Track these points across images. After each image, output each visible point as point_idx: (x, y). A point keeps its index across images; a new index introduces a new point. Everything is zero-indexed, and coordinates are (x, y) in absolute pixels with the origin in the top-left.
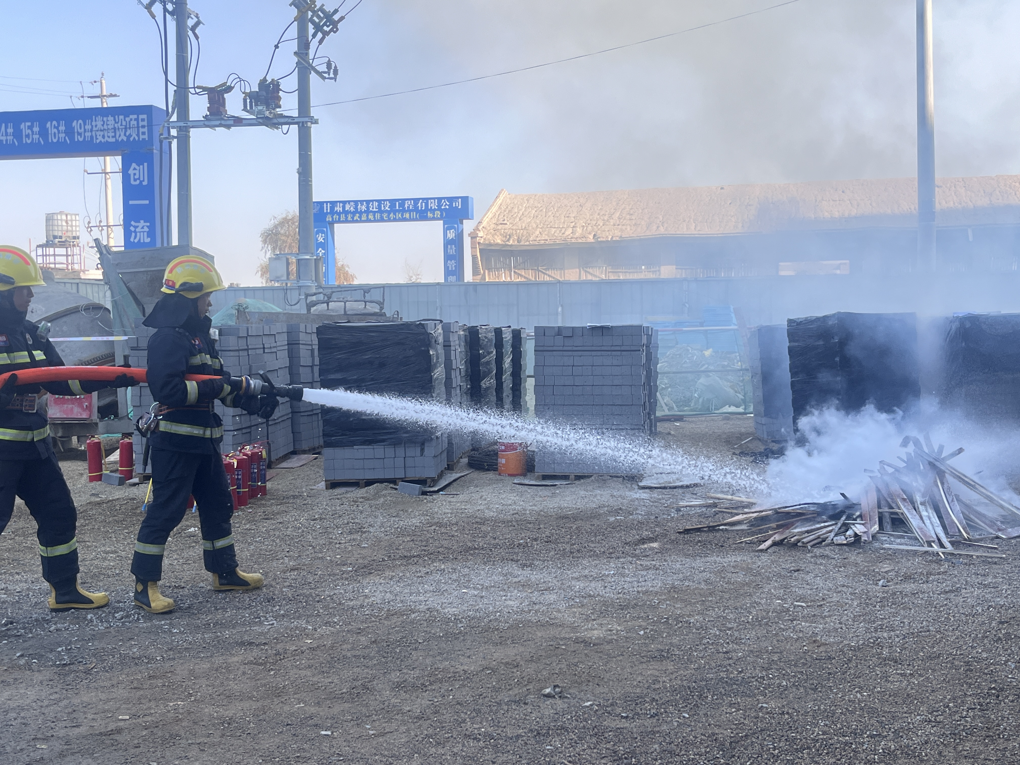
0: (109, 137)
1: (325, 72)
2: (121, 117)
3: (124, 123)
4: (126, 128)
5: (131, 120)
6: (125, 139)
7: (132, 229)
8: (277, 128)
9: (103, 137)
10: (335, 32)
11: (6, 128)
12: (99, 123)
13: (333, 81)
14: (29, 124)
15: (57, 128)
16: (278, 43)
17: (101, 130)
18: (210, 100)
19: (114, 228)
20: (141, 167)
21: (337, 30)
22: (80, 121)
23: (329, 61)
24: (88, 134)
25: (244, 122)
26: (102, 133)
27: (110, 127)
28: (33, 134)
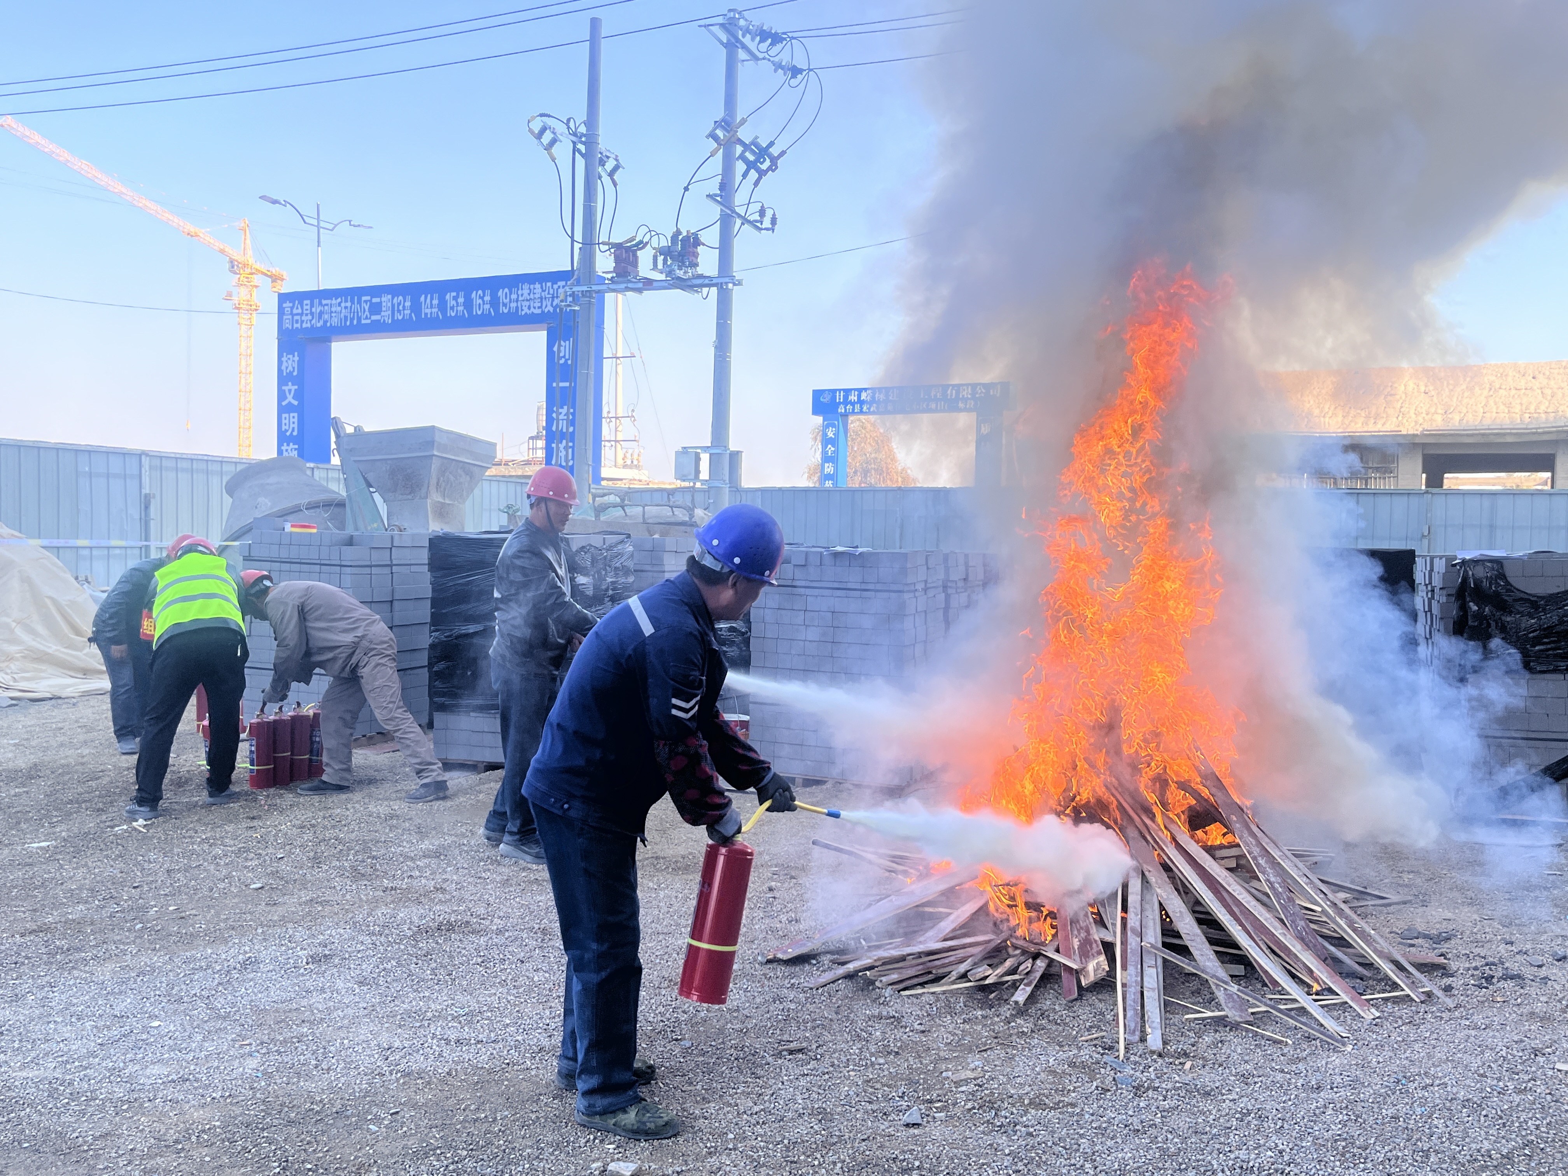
0: (534, 308)
1: (757, 221)
2: (549, 284)
3: (551, 291)
4: (553, 298)
5: (559, 287)
6: (551, 310)
7: (554, 415)
8: (697, 292)
9: (529, 308)
10: (773, 171)
11: (432, 299)
12: (526, 292)
13: (770, 232)
14: (454, 294)
15: (482, 298)
16: (689, 184)
17: (527, 300)
18: (617, 260)
19: (622, 420)
20: (567, 342)
21: (777, 168)
22: (506, 290)
23: (762, 207)
24: (514, 305)
25: (655, 284)
26: (527, 303)
27: (537, 296)
28: (457, 306)
